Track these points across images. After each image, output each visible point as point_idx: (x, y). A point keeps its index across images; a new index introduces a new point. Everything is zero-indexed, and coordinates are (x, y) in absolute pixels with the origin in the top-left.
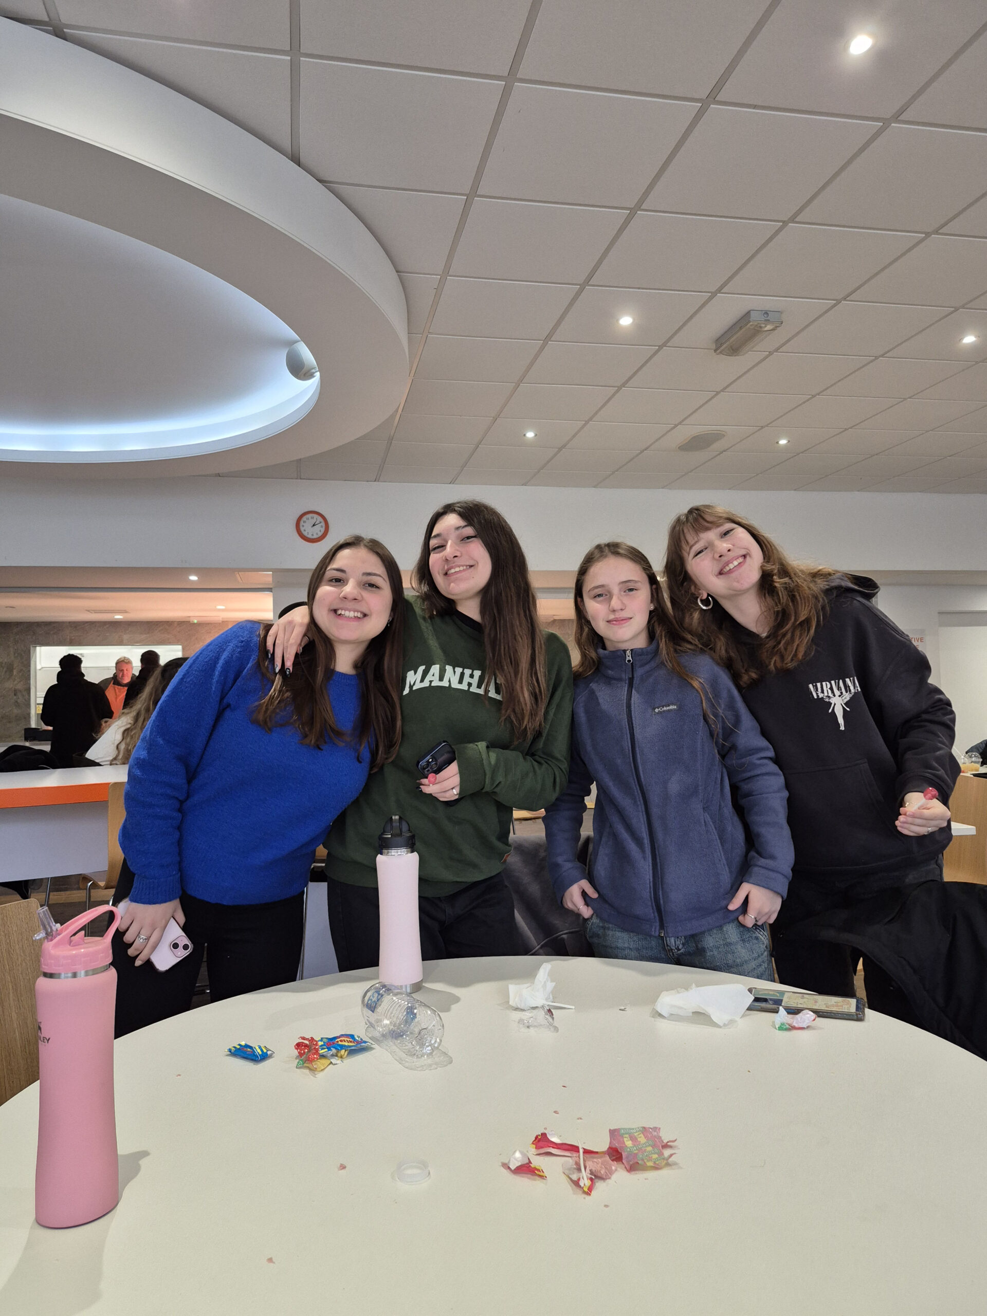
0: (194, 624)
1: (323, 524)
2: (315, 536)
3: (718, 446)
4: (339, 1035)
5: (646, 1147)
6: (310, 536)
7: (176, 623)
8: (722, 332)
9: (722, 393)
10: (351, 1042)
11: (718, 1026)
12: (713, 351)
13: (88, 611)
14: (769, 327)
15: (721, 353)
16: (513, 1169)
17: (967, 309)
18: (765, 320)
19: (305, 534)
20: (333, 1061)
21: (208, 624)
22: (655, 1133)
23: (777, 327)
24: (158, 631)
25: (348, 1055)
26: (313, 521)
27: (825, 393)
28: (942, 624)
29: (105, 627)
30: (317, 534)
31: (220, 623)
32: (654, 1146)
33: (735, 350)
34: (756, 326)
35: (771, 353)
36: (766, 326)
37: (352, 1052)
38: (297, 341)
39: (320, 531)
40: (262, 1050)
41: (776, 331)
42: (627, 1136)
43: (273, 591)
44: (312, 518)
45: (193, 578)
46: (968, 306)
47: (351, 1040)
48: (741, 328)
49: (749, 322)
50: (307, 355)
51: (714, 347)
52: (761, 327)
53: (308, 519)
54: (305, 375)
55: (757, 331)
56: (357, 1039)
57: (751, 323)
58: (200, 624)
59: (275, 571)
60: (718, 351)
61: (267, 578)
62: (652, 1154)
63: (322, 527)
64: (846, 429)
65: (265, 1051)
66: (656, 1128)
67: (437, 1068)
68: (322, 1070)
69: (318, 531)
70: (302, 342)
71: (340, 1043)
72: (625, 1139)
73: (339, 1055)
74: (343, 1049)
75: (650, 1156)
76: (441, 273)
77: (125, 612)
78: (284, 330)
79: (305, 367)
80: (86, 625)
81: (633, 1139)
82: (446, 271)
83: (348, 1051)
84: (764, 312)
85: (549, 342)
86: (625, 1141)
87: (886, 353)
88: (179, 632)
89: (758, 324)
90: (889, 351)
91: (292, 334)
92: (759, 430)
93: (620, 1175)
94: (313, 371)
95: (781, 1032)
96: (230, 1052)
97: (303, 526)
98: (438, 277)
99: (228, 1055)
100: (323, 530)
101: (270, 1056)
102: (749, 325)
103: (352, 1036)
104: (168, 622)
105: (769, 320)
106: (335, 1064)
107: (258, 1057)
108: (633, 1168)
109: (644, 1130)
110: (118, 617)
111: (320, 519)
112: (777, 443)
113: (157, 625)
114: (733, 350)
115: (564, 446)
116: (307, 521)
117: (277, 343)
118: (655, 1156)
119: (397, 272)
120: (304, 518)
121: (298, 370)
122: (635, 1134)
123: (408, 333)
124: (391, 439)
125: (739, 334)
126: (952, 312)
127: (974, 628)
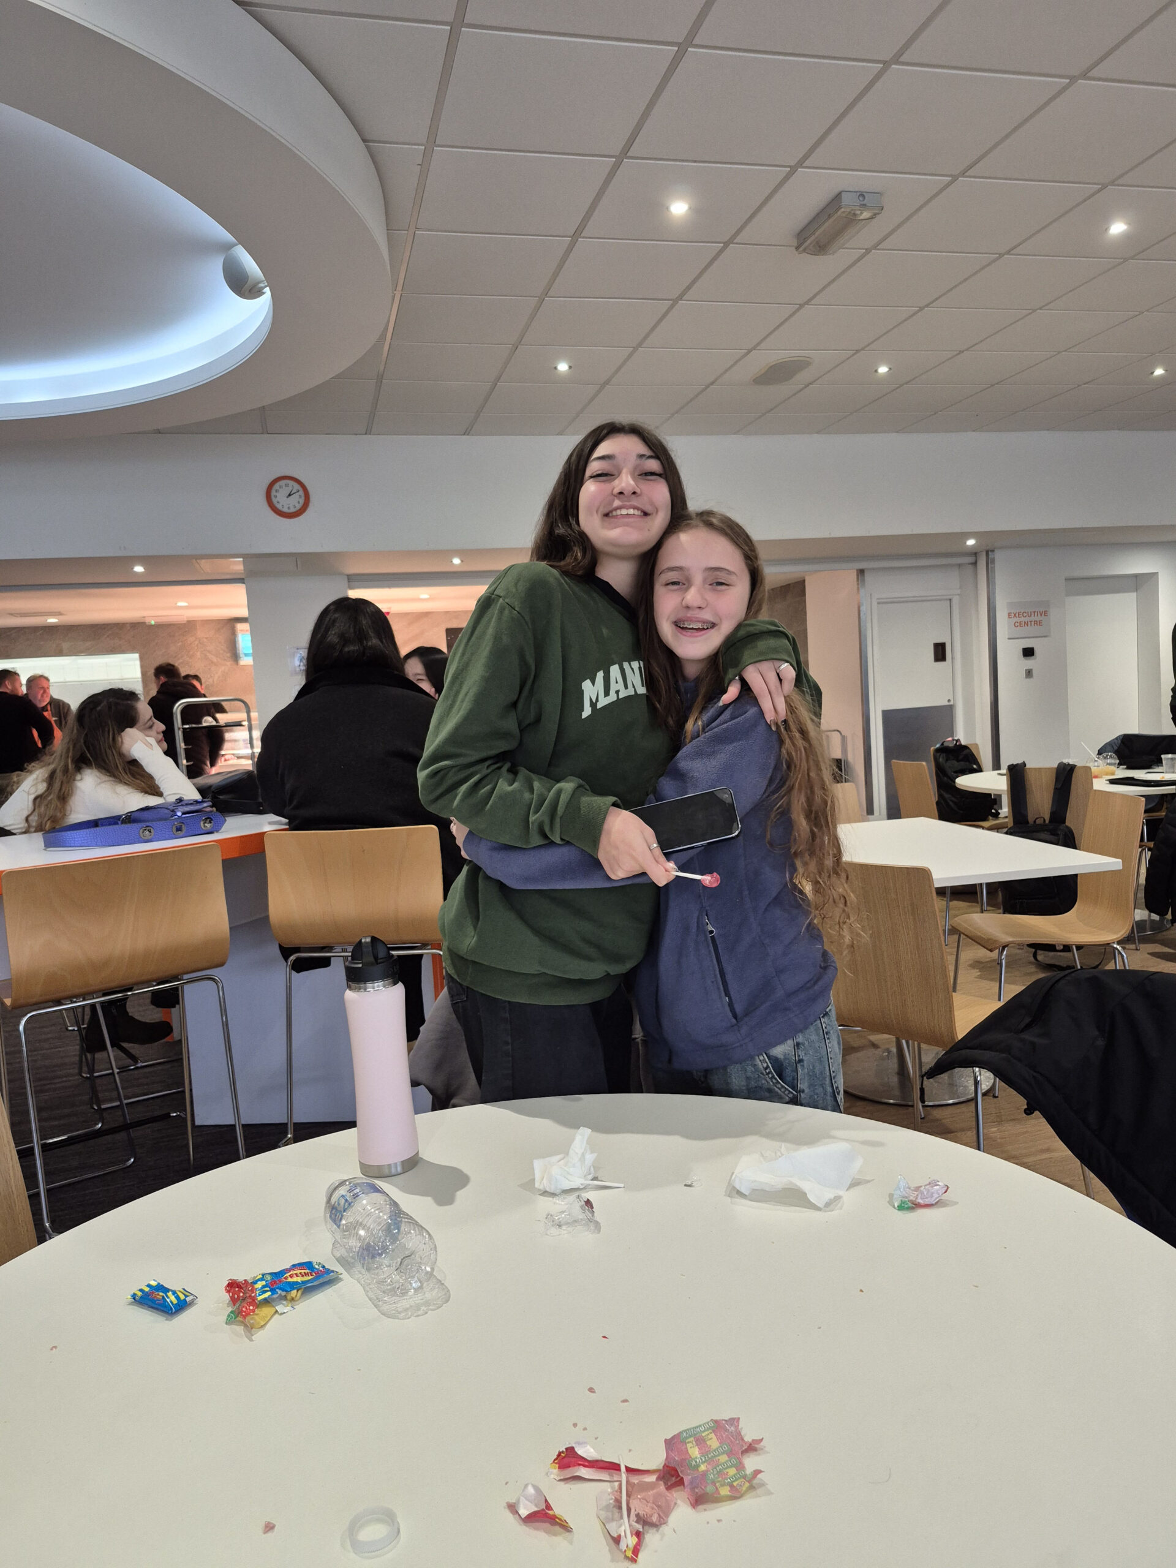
0: (152, 625)
1: (301, 492)
2: (292, 510)
3: (803, 377)
4: (288, 1266)
5: (719, 1455)
6: (285, 510)
7: (128, 625)
8: (806, 221)
9: (806, 306)
10: (306, 1274)
11: (816, 1208)
12: (794, 248)
13: (12, 614)
14: (866, 215)
15: (804, 251)
16: (523, 1517)
17: (1118, 185)
18: (861, 205)
19: (279, 506)
20: (280, 1308)
21: (170, 625)
22: (733, 1428)
23: (875, 214)
24: (106, 636)
25: (302, 1294)
26: (287, 491)
27: (934, 304)
28: (1069, 593)
29: (38, 634)
30: (295, 507)
31: (185, 624)
32: (730, 1454)
33: (822, 248)
34: (850, 212)
35: (868, 251)
36: (861, 213)
37: (308, 1289)
38: (237, 245)
39: (299, 503)
40: (178, 1298)
41: (874, 220)
42: (692, 1439)
43: (246, 581)
44: (287, 485)
45: (139, 569)
46: (1116, 183)
47: (306, 1271)
48: (829, 216)
49: (840, 208)
50: (250, 265)
51: (795, 244)
52: (855, 215)
53: (281, 487)
54: (250, 291)
55: (851, 220)
56: (317, 1267)
57: (843, 210)
58: (160, 626)
59: (245, 557)
60: (801, 249)
61: (237, 566)
62: (728, 1467)
63: (300, 496)
64: (961, 352)
65: (182, 1297)
66: (732, 1420)
67: (426, 1313)
68: (262, 1326)
69: (295, 503)
70: (240, 246)
71: (290, 1280)
72: (689, 1445)
73: (289, 1298)
74: (294, 1289)
75: (725, 1471)
76: (425, 141)
77: (60, 614)
78: (217, 231)
79: (249, 280)
80: (14, 631)
81: (700, 1442)
82: (432, 140)
83: (302, 1290)
84: (858, 194)
85: (580, 239)
86: (689, 1448)
87: (1013, 249)
88: (133, 637)
89: (852, 210)
90: (1015, 247)
91: (228, 237)
92: (853, 355)
93: (682, 1513)
94: (262, 285)
95: (900, 1213)
96: (134, 1299)
97: (276, 497)
98: (420, 147)
99: (131, 1304)
100: (302, 501)
101: (192, 1303)
102: (839, 213)
103: (308, 1265)
104: (118, 624)
105: (865, 205)
106: (282, 1314)
107: (171, 1309)
108: (699, 1500)
109: (718, 1426)
110: (52, 620)
111: (297, 487)
112: (876, 371)
113: (104, 628)
114: (820, 247)
115: (607, 382)
116: (280, 489)
117: (205, 247)
118: (732, 1471)
119: (364, 141)
120: (277, 486)
121: (241, 285)
122: (703, 1435)
123: (388, 230)
124: (380, 378)
125: (827, 224)
126: (1099, 191)
127: (1107, 596)
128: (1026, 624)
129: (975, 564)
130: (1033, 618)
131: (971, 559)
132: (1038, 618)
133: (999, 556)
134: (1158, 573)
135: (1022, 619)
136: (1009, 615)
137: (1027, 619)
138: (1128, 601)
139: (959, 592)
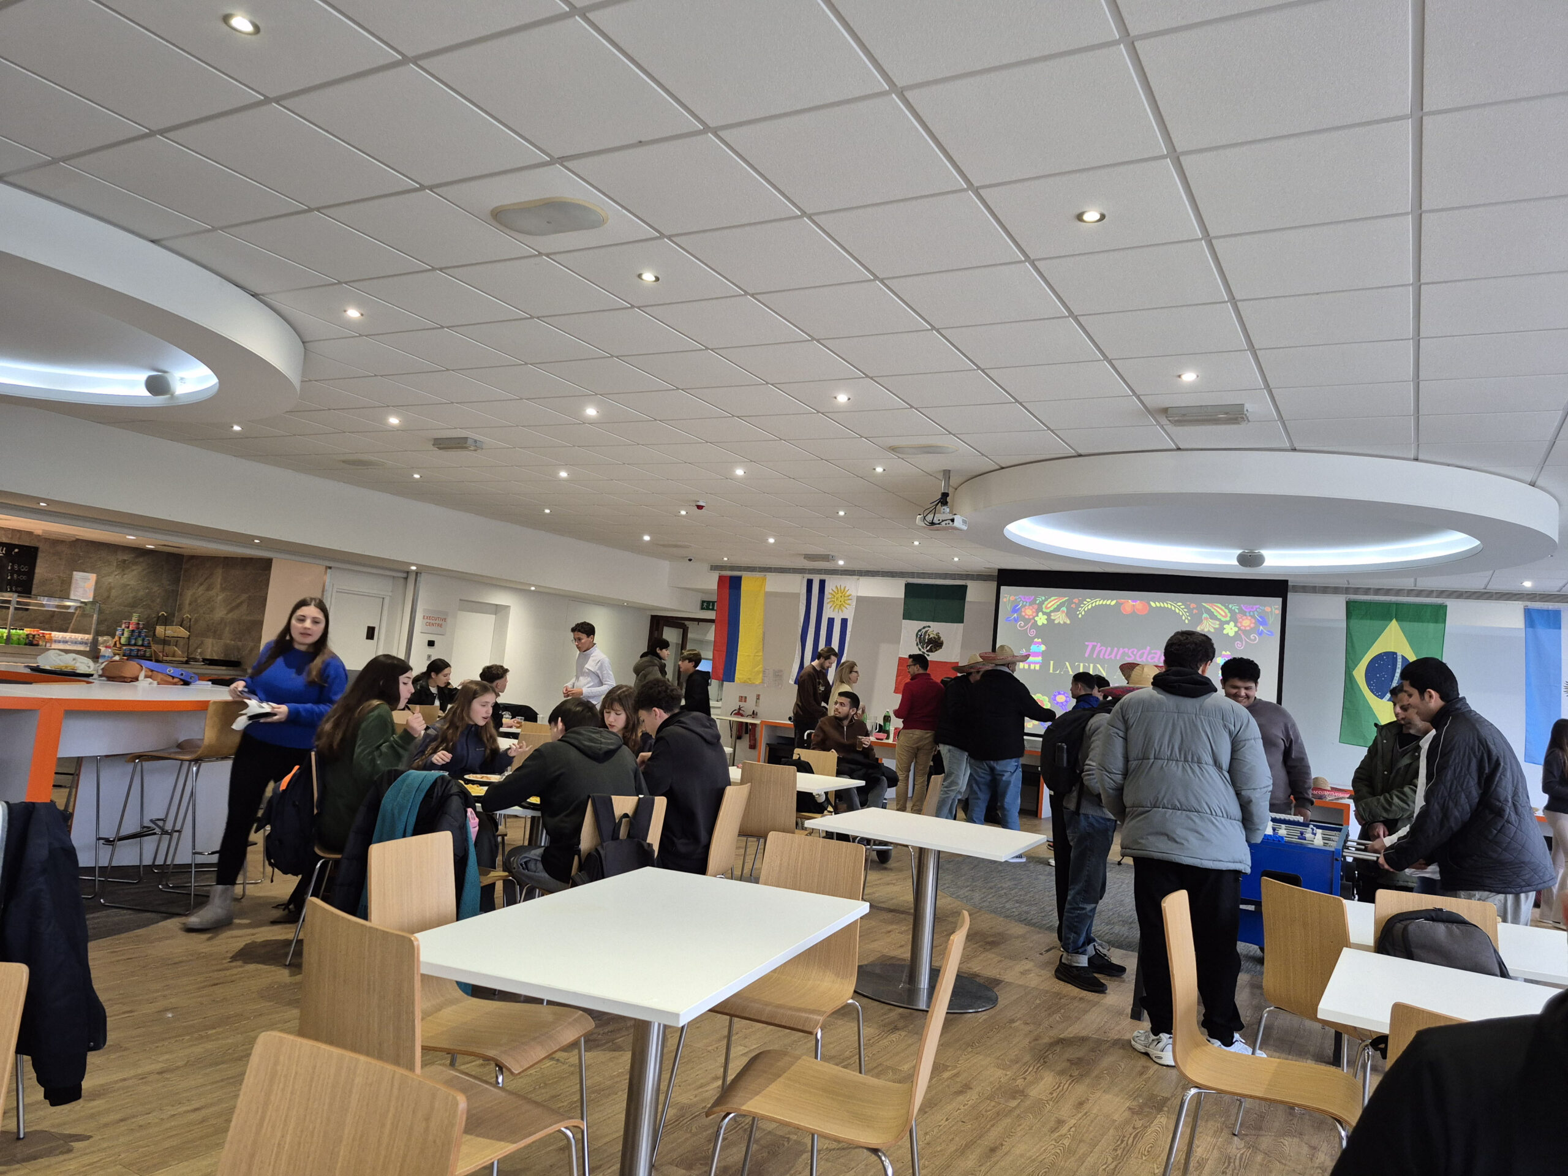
3: (372, 467)
8: (443, 438)
9: (407, 451)
12: (429, 442)
18: (474, 445)
28: (460, 609)
36: (471, 447)
51: (432, 441)
52: (468, 447)
60: (433, 444)
84: (475, 440)
92: (408, 468)
112: (412, 476)
127: (478, 614)
128: (433, 625)
129: (406, 579)
130: (437, 622)
131: (405, 575)
132: (440, 622)
133: (423, 579)
134: (509, 606)
135: (429, 621)
136: (424, 617)
137: (434, 622)
138: (490, 619)
139: (390, 594)
